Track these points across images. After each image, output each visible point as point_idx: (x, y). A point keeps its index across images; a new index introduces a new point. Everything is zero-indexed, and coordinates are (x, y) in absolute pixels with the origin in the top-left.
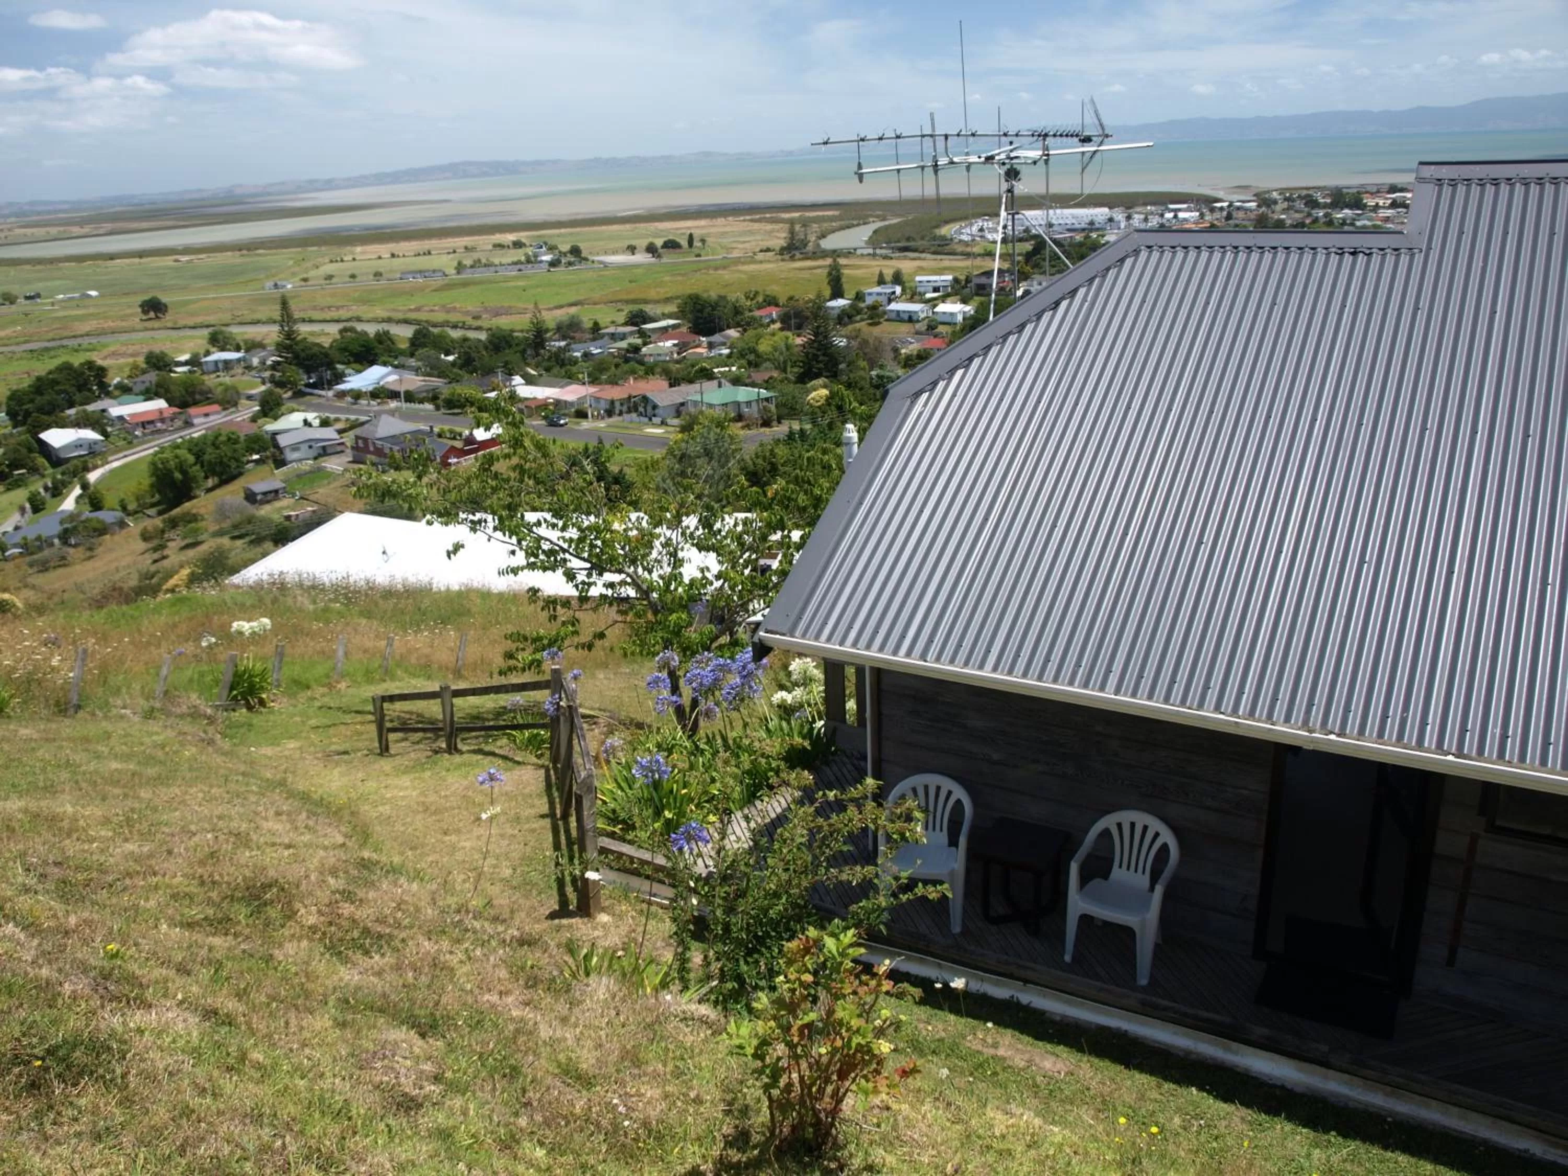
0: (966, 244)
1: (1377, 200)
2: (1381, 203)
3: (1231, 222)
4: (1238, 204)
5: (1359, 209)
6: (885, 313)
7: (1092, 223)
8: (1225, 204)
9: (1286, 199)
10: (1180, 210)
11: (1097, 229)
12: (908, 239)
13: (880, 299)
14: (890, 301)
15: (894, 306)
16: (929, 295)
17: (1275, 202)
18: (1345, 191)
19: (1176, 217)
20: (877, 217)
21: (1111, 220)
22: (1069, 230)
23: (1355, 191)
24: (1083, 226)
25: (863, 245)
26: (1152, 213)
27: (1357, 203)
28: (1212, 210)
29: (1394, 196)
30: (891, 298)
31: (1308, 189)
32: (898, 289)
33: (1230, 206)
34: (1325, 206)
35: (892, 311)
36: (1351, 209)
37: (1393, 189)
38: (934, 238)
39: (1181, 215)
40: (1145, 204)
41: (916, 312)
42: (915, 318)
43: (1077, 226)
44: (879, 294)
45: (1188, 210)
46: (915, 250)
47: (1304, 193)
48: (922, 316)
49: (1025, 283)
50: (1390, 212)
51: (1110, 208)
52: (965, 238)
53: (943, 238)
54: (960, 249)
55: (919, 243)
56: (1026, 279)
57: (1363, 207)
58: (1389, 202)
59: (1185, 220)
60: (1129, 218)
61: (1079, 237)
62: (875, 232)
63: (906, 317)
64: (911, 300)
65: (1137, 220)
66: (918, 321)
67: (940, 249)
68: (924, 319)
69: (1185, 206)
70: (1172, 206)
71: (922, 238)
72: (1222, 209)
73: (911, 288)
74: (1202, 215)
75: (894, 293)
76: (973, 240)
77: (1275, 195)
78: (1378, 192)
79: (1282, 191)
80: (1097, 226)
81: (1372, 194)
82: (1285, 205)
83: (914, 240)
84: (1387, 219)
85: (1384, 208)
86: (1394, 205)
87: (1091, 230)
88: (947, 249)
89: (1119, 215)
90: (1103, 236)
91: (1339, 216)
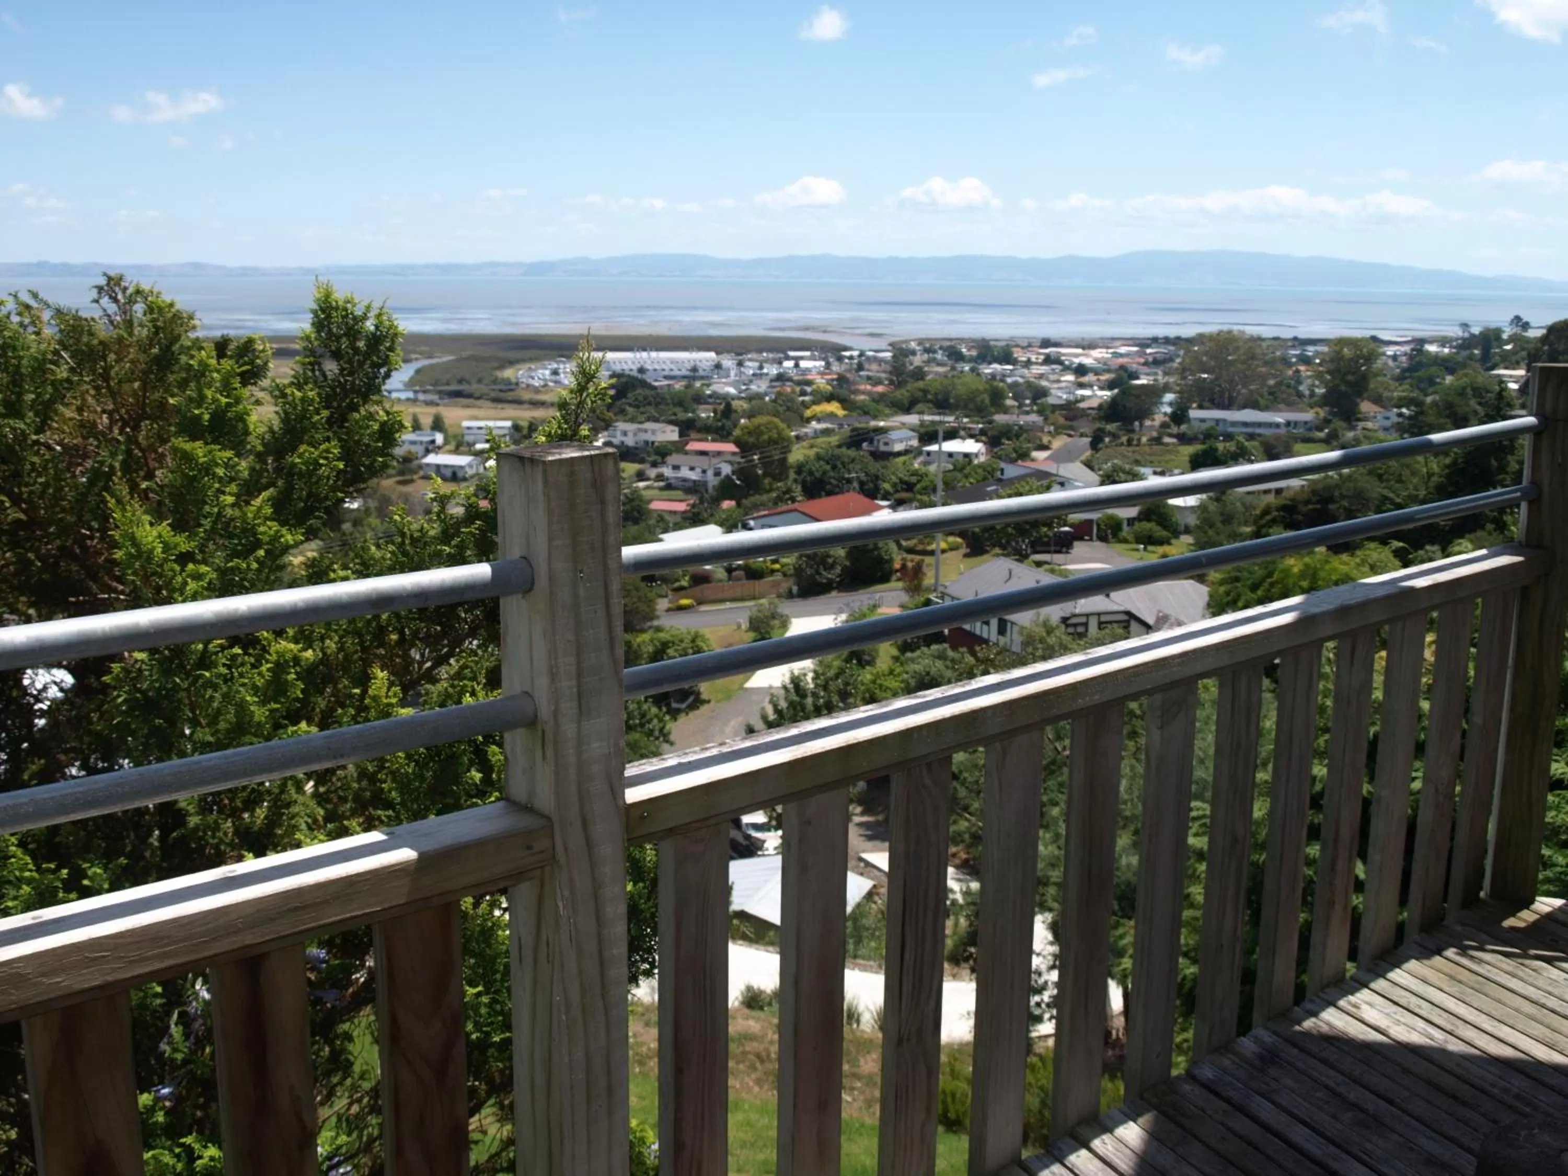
0: (537, 390)
1: (1029, 355)
2: (1033, 359)
3: (862, 373)
4: (870, 354)
5: (1008, 363)
6: (420, 467)
7: (694, 369)
8: (856, 353)
9: (927, 351)
10: (802, 358)
11: (702, 378)
12: (460, 381)
13: (413, 449)
14: (428, 452)
15: (432, 459)
16: (479, 446)
17: (914, 353)
18: (992, 343)
19: (797, 365)
20: (421, 353)
21: (718, 366)
22: (666, 377)
23: (1003, 344)
24: (684, 372)
25: (400, 386)
26: (767, 361)
27: (1006, 357)
28: (840, 359)
29: (1047, 351)
30: (431, 447)
31: (951, 340)
32: (439, 438)
33: (862, 354)
34: (971, 360)
35: (428, 465)
36: (1000, 363)
37: (1046, 343)
38: (495, 381)
39: (803, 364)
40: (760, 351)
41: (462, 467)
42: (460, 474)
43: (676, 373)
44: (413, 443)
45: (812, 358)
46: (469, 396)
47: (948, 343)
48: (470, 472)
49: (606, 433)
50: (1043, 369)
51: (718, 353)
52: (536, 383)
53: (507, 382)
54: (527, 396)
55: (474, 387)
56: (606, 428)
57: (1014, 362)
58: (1042, 357)
59: (808, 370)
60: (740, 364)
61: (679, 386)
62: (418, 372)
63: (448, 473)
64: (457, 451)
65: (751, 367)
66: (465, 479)
67: (502, 395)
68: (472, 477)
69: (808, 354)
70: (792, 354)
71: (480, 381)
72: (851, 358)
73: (455, 436)
74: (828, 365)
75: (433, 442)
76: (545, 386)
77: (913, 345)
78: (1030, 345)
79: (920, 342)
80: (701, 373)
81: (1023, 348)
82: (926, 356)
83: (469, 382)
84: (1041, 376)
85: (1036, 363)
86: (1048, 360)
87: (694, 378)
88: (510, 396)
89: (728, 362)
90: (708, 385)
91: (987, 371)
